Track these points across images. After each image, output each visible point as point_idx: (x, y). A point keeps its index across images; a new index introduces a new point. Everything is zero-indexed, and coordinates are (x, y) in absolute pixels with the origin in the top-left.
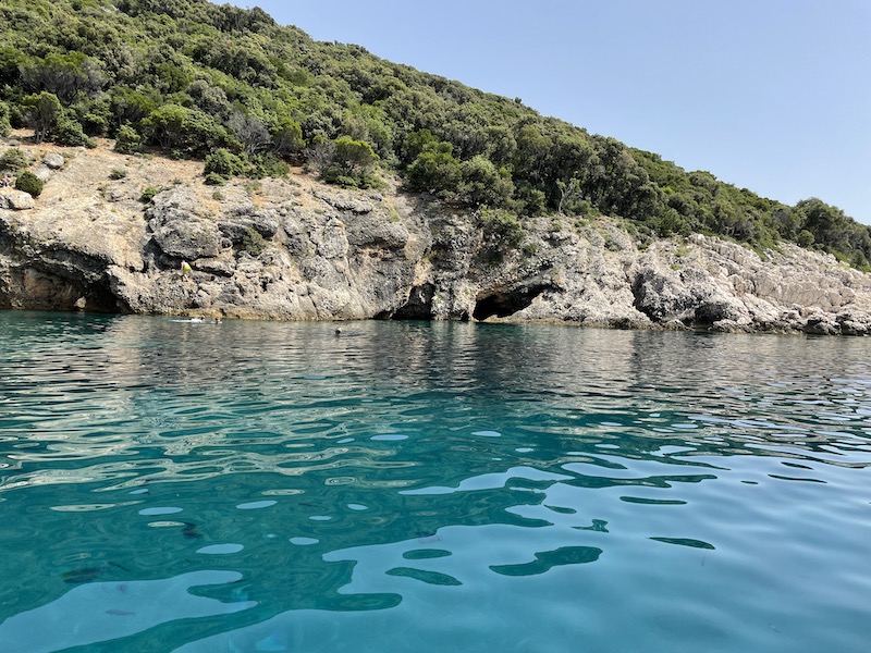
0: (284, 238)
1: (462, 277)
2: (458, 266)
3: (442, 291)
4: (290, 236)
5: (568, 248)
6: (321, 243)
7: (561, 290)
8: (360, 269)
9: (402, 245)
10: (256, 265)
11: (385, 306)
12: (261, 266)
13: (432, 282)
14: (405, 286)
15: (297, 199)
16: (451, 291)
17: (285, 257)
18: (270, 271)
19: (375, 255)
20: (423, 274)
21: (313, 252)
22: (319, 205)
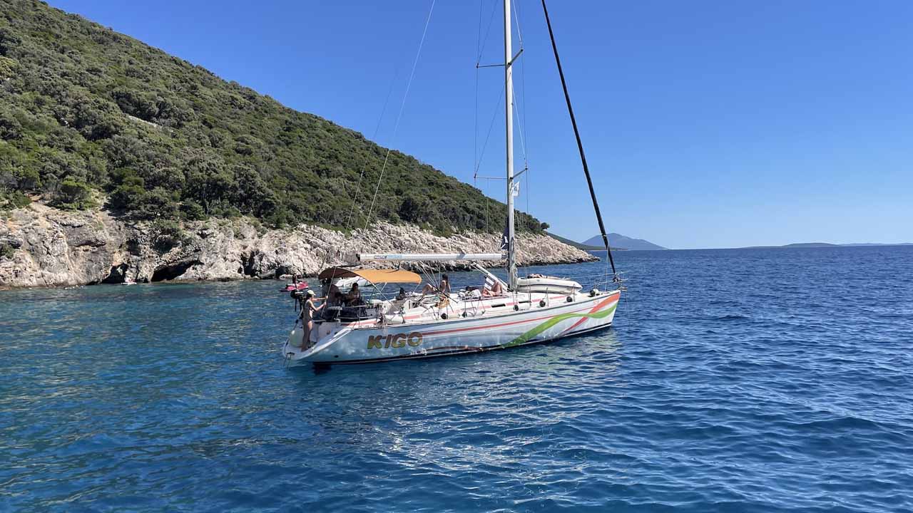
0: (28, 247)
1: (144, 259)
2: (142, 253)
3: (131, 267)
4: (30, 244)
5: (212, 240)
6: (50, 247)
7: (202, 264)
8: (77, 259)
9: (103, 244)
10: (11, 263)
11: (93, 278)
12: (14, 264)
13: (126, 263)
14: (107, 266)
15: (36, 221)
16: (137, 268)
17: (28, 257)
18: (19, 267)
19: (87, 250)
20: (119, 259)
21: (45, 252)
22: (49, 225)
